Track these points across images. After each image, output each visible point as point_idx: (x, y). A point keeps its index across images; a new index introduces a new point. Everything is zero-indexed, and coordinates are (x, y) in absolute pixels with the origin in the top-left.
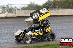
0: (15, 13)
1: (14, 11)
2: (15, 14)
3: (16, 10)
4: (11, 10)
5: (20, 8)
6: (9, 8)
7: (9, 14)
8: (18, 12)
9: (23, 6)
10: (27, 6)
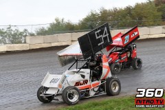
0: (25, 43)
1: (23, 38)
2: (25, 45)
3: (26, 36)
4: (16, 37)
5: (34, 32)
6: (13, 32)
7: (12, 45)
8: (30, 39)
9: (41, 27)
10: (49, 26)
